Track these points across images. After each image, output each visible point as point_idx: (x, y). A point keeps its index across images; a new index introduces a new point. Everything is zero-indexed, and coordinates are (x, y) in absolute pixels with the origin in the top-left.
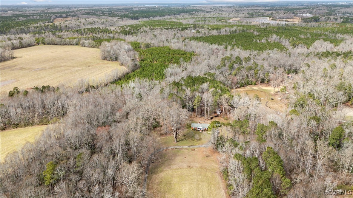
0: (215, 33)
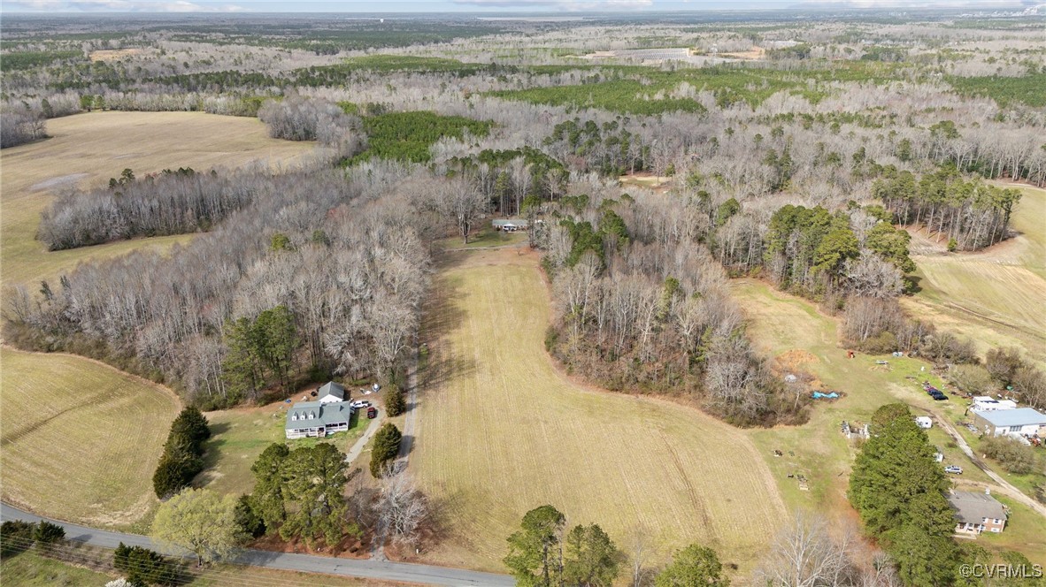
0: (544, 81)
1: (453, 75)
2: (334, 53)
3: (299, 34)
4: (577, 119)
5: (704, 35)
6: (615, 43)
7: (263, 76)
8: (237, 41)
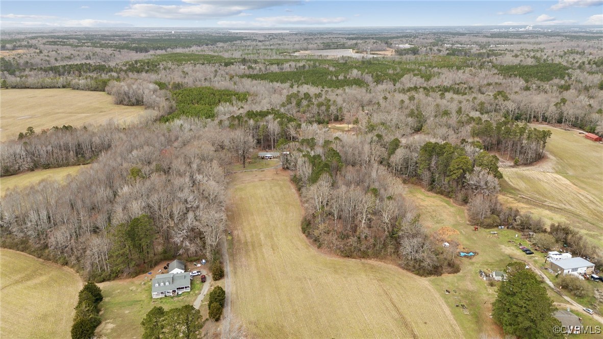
0: (275, 68)
1: (221, 65)
2: (147, 51)
3: (124, 40)
4: (299, 92)
5: (359, 41)
6: (310, 46)
7: (105, 66)
8: (86, 44)
